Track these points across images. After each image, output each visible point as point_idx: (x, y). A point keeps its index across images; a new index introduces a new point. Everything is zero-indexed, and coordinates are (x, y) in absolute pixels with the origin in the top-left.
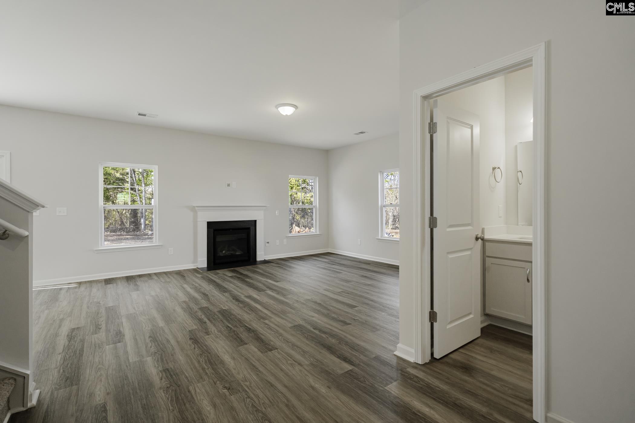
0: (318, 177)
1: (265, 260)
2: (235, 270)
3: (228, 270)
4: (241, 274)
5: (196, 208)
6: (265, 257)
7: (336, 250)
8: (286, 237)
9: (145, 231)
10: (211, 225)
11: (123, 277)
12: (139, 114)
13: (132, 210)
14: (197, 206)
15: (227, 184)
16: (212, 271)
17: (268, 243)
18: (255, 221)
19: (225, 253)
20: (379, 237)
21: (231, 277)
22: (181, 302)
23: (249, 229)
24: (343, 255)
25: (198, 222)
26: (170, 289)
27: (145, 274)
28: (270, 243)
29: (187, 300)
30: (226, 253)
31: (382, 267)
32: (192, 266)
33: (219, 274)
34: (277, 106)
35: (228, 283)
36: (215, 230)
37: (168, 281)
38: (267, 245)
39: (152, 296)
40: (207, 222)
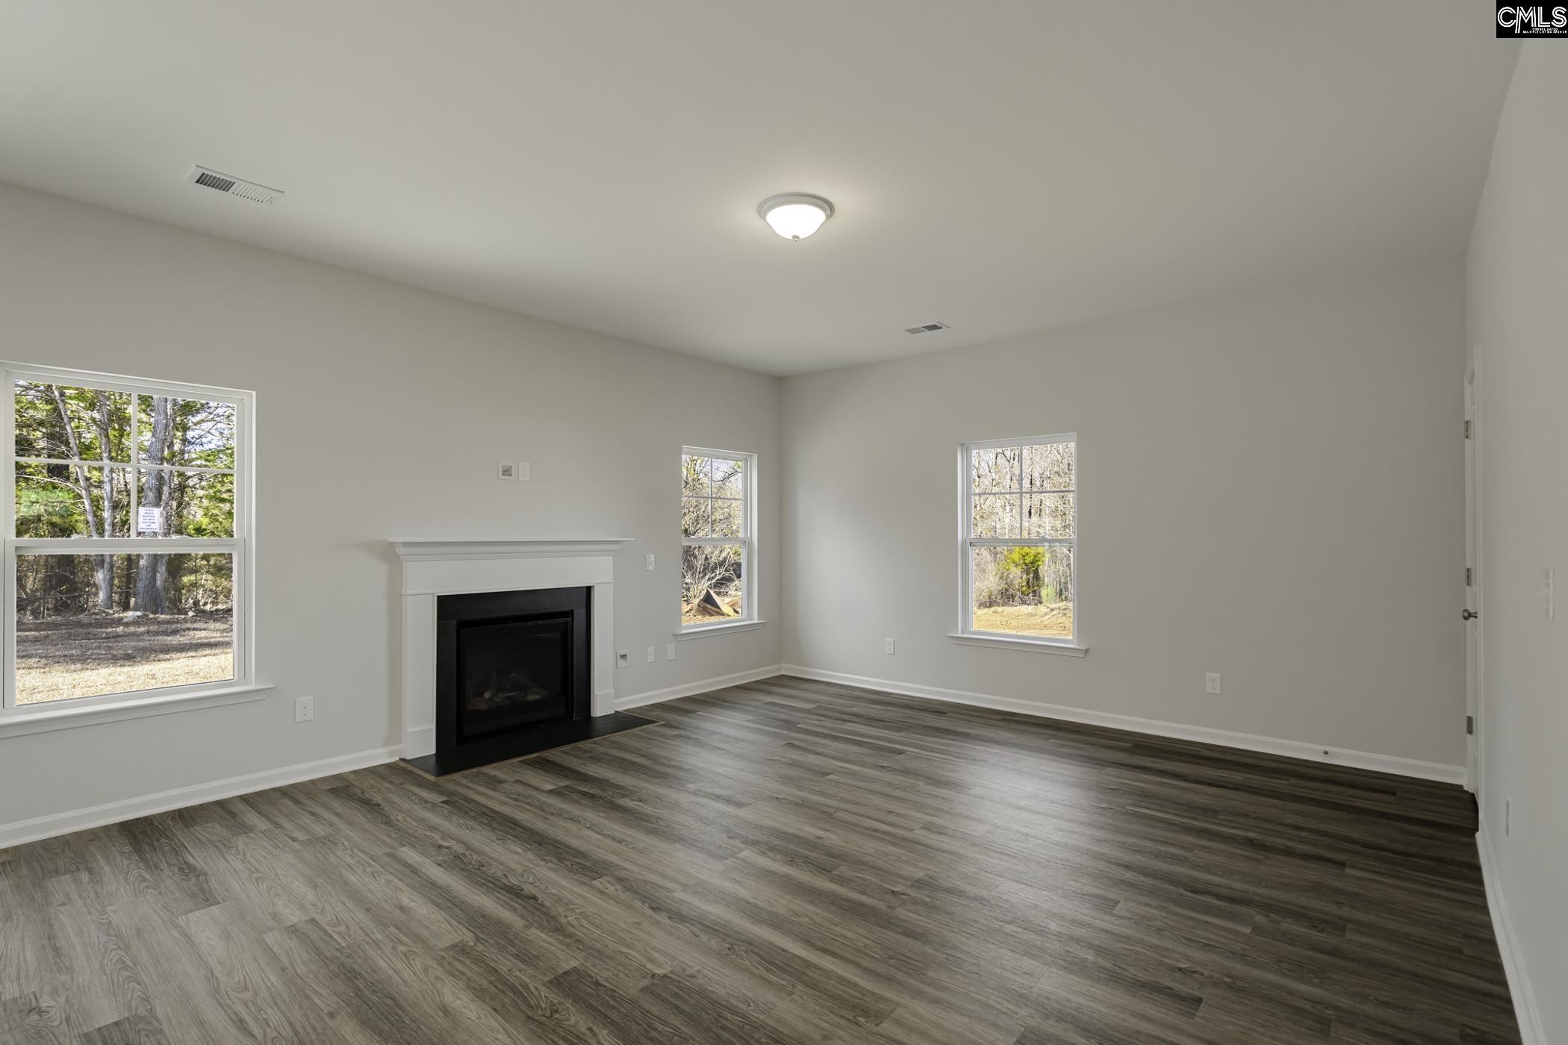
0: (755, 458)
1: (616, 712)
2: (549, 761)
3: (523, 762)
4: (586, 778)
5: (401, 550)
6: (616, 701)
7: (811, 670)
8: (675, 635)
9: (111, 612)
10: (449, 607)
11: (106, 829)
12: (203, 180)
13: (149, 555)
14: (406, 544)
15: (503, 466)
16: (468, 772)
17: (623, 656)
18: (589, 590)
19: (491, 699)
20: (957, 633)
21: (551, 792)
22: (446, 950)
23: (570, 614)
24: (840, 685)
25: (404, 597)
26: (353, 878)
27: (202, 807)
28: (628, 656)
29: (468, 937)
30: (497, 700)
31: (981, 720)
32: (380, 756)
33: (504, 785)
34: (763, 208)
35: (570, 826)
36: (462, 625)
37: (323, 833)
38: (621, 662)
39: (293, 930)
40: (438, 597)
